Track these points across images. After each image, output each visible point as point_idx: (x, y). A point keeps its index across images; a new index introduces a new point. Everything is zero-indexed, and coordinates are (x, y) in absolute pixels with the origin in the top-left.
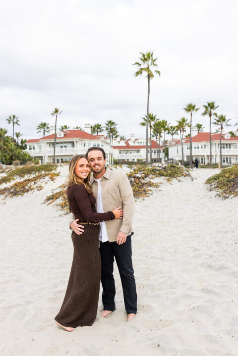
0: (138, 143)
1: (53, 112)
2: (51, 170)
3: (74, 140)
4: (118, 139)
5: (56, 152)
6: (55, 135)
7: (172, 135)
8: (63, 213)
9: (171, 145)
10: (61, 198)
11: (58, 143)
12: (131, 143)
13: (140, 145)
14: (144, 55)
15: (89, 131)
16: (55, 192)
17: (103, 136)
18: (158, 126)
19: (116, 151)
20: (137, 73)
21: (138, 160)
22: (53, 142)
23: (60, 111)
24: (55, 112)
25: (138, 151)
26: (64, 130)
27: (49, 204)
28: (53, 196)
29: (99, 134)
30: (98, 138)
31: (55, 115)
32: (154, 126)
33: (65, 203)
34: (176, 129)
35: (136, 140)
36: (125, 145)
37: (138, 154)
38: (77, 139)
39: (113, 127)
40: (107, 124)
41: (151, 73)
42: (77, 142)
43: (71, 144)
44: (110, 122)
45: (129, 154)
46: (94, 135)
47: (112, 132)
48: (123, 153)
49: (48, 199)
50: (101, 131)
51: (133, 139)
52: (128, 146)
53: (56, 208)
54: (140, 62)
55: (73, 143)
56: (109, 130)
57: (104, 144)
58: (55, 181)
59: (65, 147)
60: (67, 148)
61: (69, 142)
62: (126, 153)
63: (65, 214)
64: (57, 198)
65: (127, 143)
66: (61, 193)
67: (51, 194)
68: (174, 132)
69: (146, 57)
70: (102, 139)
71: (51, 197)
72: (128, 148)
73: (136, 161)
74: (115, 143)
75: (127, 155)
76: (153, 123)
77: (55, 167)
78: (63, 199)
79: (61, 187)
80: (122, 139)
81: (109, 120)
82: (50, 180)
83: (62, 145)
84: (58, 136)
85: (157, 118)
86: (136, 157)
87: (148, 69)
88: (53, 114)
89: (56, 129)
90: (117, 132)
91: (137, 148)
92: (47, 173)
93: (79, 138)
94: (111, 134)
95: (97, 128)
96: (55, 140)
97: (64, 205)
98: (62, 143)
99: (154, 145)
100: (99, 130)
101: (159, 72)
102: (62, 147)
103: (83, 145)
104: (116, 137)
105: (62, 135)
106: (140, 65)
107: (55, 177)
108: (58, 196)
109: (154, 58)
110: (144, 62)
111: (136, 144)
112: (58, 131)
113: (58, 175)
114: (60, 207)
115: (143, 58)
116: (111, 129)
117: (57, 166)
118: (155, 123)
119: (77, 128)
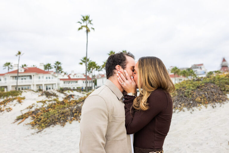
0: (77, 76)
1: (17, 54)
2: (17, 95)
3: (32, 74)
4: (63, 74)
5: (18, 82)
6: (18, 70)
7: (99, 71)
8: (35, 132)
9: (98, 78)
10: (30, 117)
11: (19, 76)
12: (72, 77)
13: (77, 78)
14: (84, 17)
15: (42, 68)
16: (24, 112)
17: (52, 71)
18: (91, 65)
19: (62, 82)
20: (80, 29)
21: (77, 88)
22: (16, 75)
23: (22, 53)
24: (18, 54)
25: (77, 82)
26: (24, 67)
27: (20, 123)
28: (22, 116)
29: (50, 70)
30: (50, 73)
31: (18, 56)
32: (89, 65)
33: (35, 122)
34: (101, 67)
35: (75, 74)
36: (67, 78)
37: (76, 84)
38: (34, 74)
39: (59, 66)
40: (55, 64)
41: (89, 29)
42: (34, 75)
43: (29, 77)
44: (57, 62)
45: (70, 84)
46: (46, 71)
47: (59, 69)
48: (66, 83)
49: (18, 119)
50: (51, 68)
51: (73, 74)
52: (70, 79)
53: (27, 127)
54: (81, 21)
55: (31, 77)
56: (57, 68)
57: (53, 77)
58: (22, 103)
59: (25, 79)
60: (26, 80)
61: (28, 76)
62: (68, 83)
63: (37, 133)
64: (27, 118)
65: (69, 76)
66: (30, 113)
67: (21, 114)
68: (100, 69)
69: (85, 18)
70: (52, 73)
71: (21, 117)
72: (69, 80)
73: (76, 88)
74: (61, 76)
75: (69, 84)
76: (88, 63)
77: (20, 92)
78: (32, 118)
79: (27, 108)
80: (65, 74)
81: (57, 61)
82: (18, 102)
83: (23, 78)
84: (20, 71)
85: (90, 60)
86: (76, 86)
87: (86, 26)
88: (17, 55)
89: (18, 67)
90: (62, 69)
91: (76, 80)
92: (14, 97)
93: (35, 73)
94: (58, 71)
95: (48, 66)
96: (18, 74)
97: (34, 124)
98: (22, 76)
99: (87, 78)
100: (49, 68)
101: (94, 29)
102: (22, 79)
103: (38, 78)
104: (62, 72)
105: (23, 71)
106: (81, 23)
107: (22, 101)
108: (27, 116)
109: (90, 20)
110: (84, 22)
111: (75, 77)
112: (20, 68)
113: (24, 98)
114: (31, 126)
115: (83, 19)
116: (58, 67)
117: (22, 92)
118: (89, 63)
119: (34, 66)
